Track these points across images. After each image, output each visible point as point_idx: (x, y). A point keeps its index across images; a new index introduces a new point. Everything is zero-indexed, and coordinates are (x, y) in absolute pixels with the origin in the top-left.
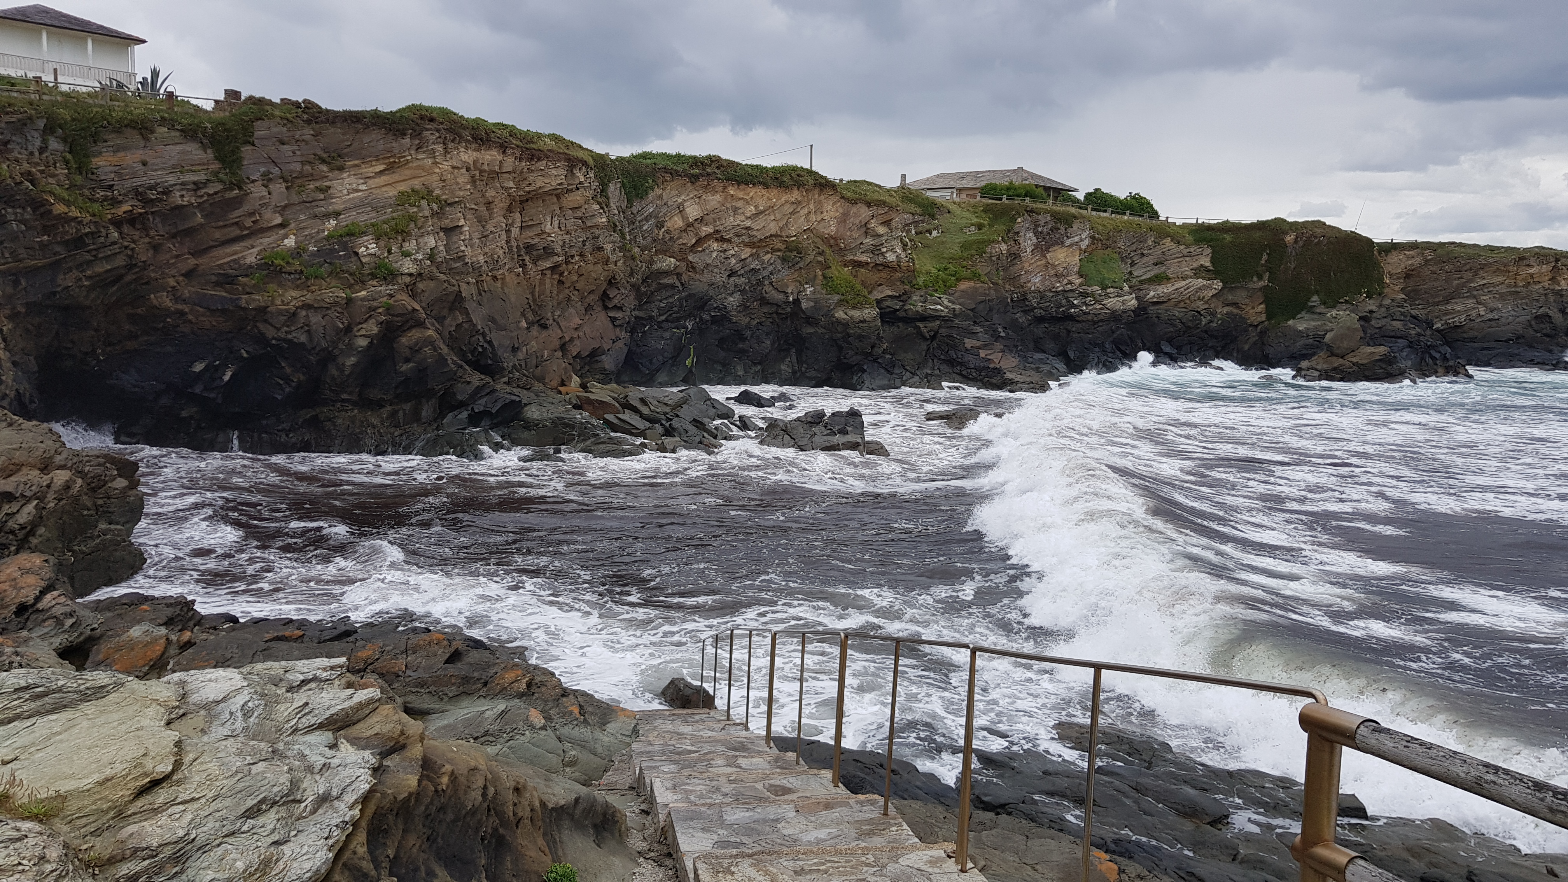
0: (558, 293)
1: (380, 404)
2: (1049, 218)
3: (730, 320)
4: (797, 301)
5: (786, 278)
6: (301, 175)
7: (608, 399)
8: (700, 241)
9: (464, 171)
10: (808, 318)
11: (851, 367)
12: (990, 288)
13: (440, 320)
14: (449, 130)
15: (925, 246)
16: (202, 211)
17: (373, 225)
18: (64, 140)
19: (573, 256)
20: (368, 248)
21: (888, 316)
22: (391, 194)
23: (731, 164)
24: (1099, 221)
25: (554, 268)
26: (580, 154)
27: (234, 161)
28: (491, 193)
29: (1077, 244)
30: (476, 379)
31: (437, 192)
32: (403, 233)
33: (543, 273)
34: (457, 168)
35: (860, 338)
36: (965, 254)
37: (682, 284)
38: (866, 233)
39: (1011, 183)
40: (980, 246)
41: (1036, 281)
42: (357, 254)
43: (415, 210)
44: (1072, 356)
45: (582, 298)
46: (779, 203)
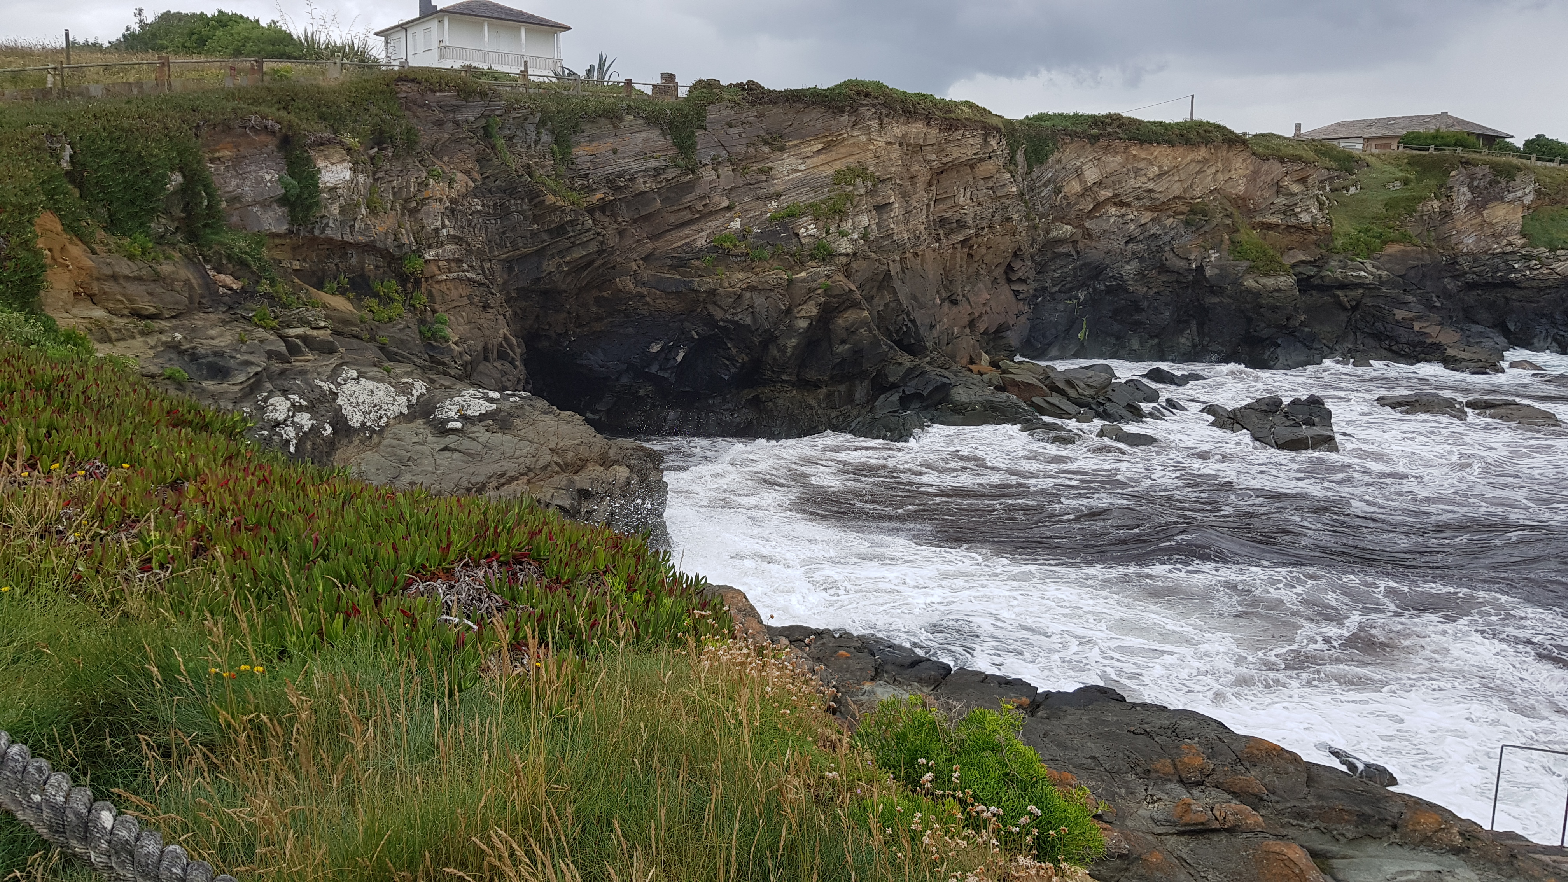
0: (968, 267)
1: (816, 385)
2: (1487, 170)
3: (1126, 290)
4: (1200, 269)
5: (1189, 242)
6: (746, 157)
7: (1034, 381)
8: (1098, 206)
9: (896, 146)
10: (1212, 286)
11: (1261, 341)
12: (1423, 251)
13: (869, 299)
14: (884, 105)
15: (1342, 205)
16: (660, 196)
17: (811, 205)
18: (552, 132)
19: (983, 229)
20: (808, 229)
21: (1304, 284)
22: (828, 173)
23: (1133, 122)
24: (1546, 172)
25: (963, 242)
26: (995, 122)
27: (689, 146)
28: (915, 167)
29: (1519, 199)
30: (906, 360)
31: (871, 169)
32: (840, 213)
33: (954, 247)
34: (891, 143)
35: (1274, 309)
36: (1391, 213)
37: (1078, 253)
38: (1278, 192)
39: (1438, 130)
40: (1410, 205)
41: (1469, 242)
42: (797, 235)
43: (851, 188)
44: (1512, 328)
45: (990, 272)
46: (1185, 162)
